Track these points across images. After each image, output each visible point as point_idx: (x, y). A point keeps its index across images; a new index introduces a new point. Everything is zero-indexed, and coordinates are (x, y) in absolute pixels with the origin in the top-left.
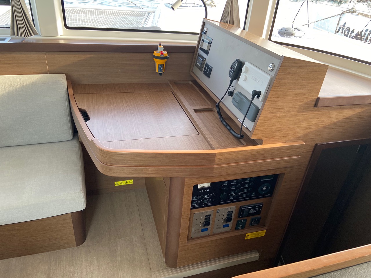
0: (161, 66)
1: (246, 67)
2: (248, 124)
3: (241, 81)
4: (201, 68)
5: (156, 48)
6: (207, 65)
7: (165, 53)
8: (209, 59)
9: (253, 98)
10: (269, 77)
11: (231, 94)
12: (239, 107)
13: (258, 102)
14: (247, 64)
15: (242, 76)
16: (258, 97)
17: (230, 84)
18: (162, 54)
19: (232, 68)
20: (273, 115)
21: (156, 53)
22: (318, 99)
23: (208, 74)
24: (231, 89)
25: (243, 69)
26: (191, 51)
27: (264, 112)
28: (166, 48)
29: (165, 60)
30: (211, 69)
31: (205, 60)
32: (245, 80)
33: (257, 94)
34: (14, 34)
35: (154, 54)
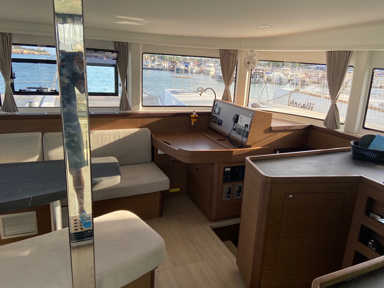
0: (195, 122)
1: (240, 117)
2: (244, 139)
3: (239, 123)
4: (215, 122)
5: (192, 113)
6: (219, 120)
7: (197, 115)
8: (220, 117)
9: (245, 128)
10: (251, 119)
11: (235, 129)
12: (239, 134)
13: (247, 130)
14: (240, 116)
15: (239, 121)
16: (247, 127)
17: (234, 125)
18: (196, 116)
19: (234, 118)
20: (254, 134)
21: (192, 116)
22: (271, 127)
23: (220, 124)
24: (235, 127)
25: (239, 118)
26: (208, 114)
27: (250, 132)
28: (197, 113)
29: (197, 119)
30: (222, 121)
31: (217, 118)
32: (241, 122)
33: (247, 126)
34: (120, 110)
35: (191, 116)
